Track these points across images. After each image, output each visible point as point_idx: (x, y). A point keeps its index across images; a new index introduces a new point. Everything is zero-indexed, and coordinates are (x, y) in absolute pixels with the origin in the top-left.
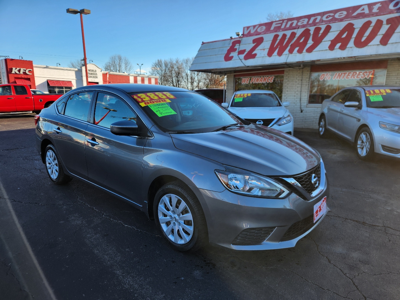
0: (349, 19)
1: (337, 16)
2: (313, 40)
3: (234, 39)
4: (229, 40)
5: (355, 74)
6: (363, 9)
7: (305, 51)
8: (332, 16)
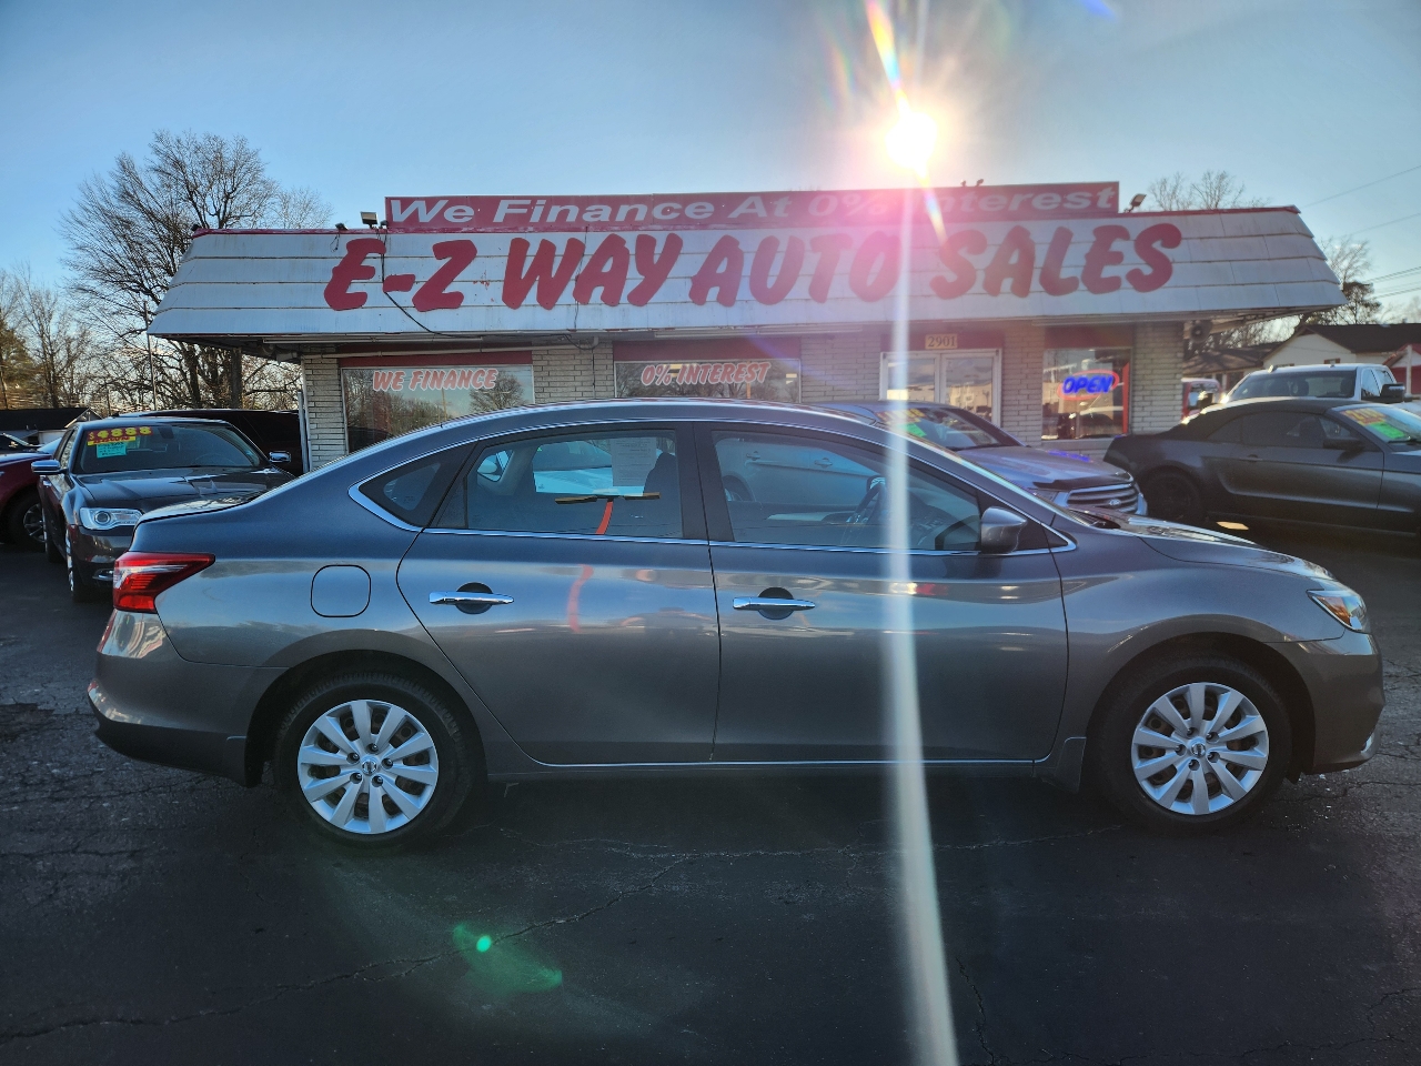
0: (723, 226)
1: (690, 211)
2: (641, 270)
3: (353, 232)
4: (330, 233)
5: (729, 369)
6: (752, 206)
7: (624, 298)
8: (677, 211)
